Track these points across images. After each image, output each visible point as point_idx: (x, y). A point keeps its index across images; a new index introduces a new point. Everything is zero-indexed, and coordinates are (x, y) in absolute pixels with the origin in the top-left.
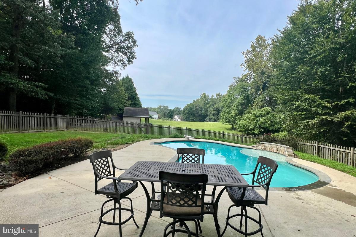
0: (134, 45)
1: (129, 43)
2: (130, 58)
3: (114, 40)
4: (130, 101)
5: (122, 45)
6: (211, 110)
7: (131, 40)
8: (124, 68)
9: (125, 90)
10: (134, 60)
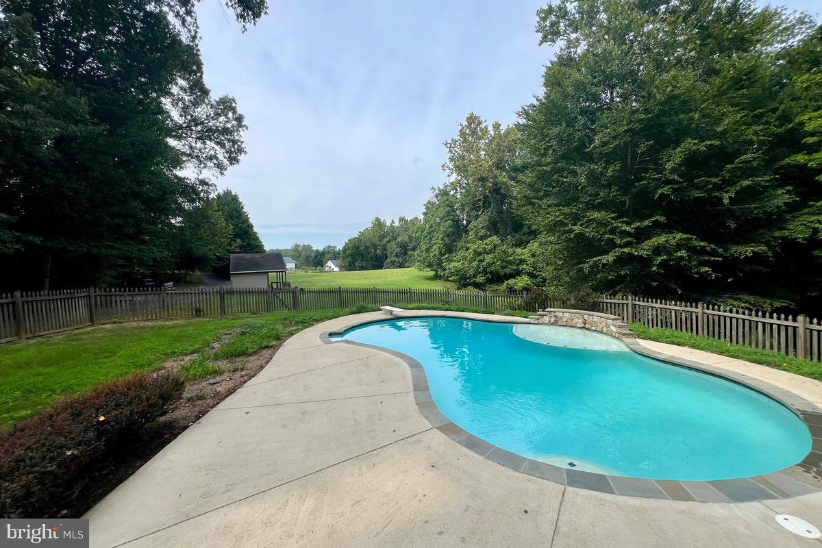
0: (240, 125)
1: (228, 121)
2: (232, 152)
3: (191, 112)
4: (239, 241)
5: (210, 124)
6: (393, 247)
7: (230, 115)
8: (222, 174)
9: (225, 219)
10: (241, 157)
